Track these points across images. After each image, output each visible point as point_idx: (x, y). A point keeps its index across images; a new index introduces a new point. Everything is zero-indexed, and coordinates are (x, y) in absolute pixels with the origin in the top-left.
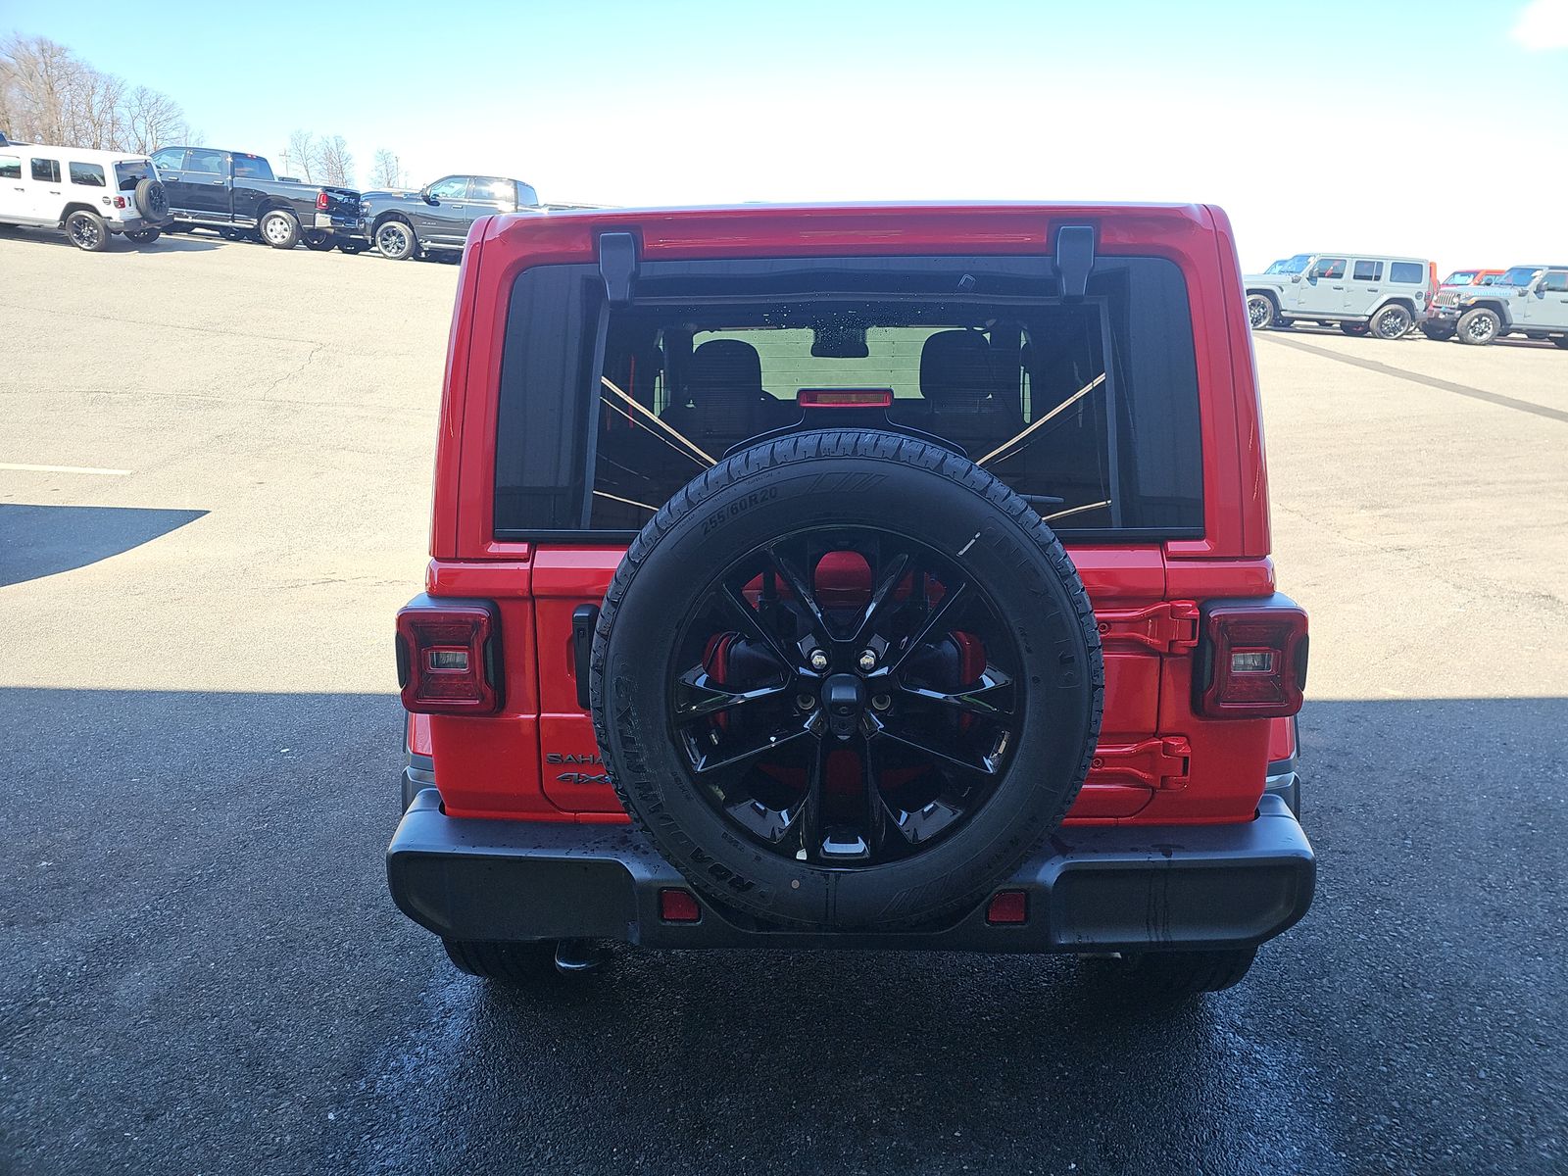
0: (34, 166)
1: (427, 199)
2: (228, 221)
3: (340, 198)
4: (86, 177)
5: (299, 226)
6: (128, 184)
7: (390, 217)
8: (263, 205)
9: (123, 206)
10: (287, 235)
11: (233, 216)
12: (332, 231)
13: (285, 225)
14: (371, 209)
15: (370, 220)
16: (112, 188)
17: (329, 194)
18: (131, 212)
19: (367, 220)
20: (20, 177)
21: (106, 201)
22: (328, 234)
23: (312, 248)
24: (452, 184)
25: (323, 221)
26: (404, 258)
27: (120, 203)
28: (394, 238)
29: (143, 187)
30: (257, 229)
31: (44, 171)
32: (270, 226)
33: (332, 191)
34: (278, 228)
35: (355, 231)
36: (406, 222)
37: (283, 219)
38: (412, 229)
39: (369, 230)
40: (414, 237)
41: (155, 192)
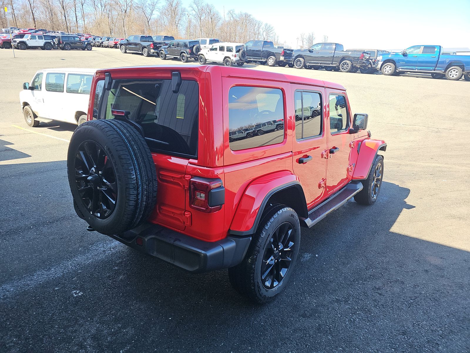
0: (220, 48)
1: (310, 51)
2: (260, 59)
3: (288, 52)
4: (229, 50)
5: (276, 60)
6: (238, 51)
7: (299, 57)
8: (269, 54)
9: (236, 57)
10: (273, 63)
11: (261, 58)
12: (285, 61)
13: (273, 60)
14: (295, 54)
15: (294, 57)
16: (234, 52)
17: (285, 51)
18: (237, 58)
19: (293, 57)
20: (217, 50)
21: (233, 56)
22: (284, 62)
23: (280, 66)
24: (318, 46)
25: (282, 58)
26: (301, 68)
27: (235, 56)
28: (299, 63)
29: (241, 52)
30: (266, 62)
31: (222, 49)
32: (269, 60)
33: (286, 50)
34: (271, 61)
35: (290, 61)
36: (303, 58)
37: (273, 58)
38: (304, 59)
39: (293, 61)
40: (305, 62)
41: (244, 52)
